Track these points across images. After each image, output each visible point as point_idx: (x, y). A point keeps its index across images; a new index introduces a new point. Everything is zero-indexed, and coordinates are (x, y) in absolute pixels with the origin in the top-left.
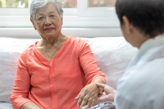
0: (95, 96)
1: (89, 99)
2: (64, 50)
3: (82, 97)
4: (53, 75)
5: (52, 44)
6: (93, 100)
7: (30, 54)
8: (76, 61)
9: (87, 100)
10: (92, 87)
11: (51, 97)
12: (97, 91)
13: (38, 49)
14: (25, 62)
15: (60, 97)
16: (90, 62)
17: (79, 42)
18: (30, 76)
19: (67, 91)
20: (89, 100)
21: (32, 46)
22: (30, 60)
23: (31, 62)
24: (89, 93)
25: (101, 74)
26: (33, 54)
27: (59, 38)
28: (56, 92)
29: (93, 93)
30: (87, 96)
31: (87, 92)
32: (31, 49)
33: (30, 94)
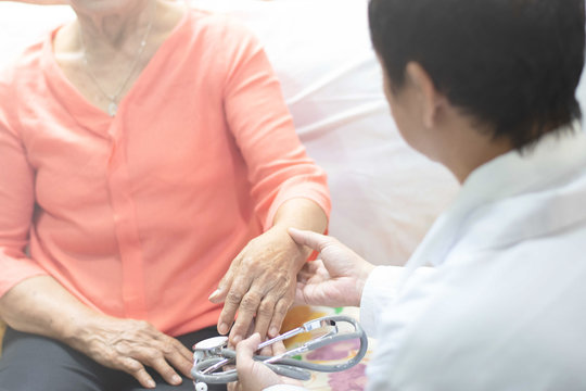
0: (287, 284)
1: (264, 302)
2: (163, 69)
3: (238, 296)
4: (122, 173)
5: (118, 41)
6: (280, 304)
7: (33, 86)
8: (214, 117)
9: (254, 309)
10: (277, 249)
11: (119, 259)
12: (293, 261)
13: (60, 65)
14: (12, 116)
15: (152, 260)
16: (269, 121)
17: (224, 34)
18: (34, 171)
19: (178, 235)
20: (261, 308)
21: (38, 47)
22: (30, 112)
23: (35, 117)
24: (264, 276)
25: (309, 171)
26: (42, 85)
27: (143, 18)
28: (137, 240)
29: (279, 275)
30: (255, 290)
31: (254, 273)
32: (35, 63)
33: (33, 240)
